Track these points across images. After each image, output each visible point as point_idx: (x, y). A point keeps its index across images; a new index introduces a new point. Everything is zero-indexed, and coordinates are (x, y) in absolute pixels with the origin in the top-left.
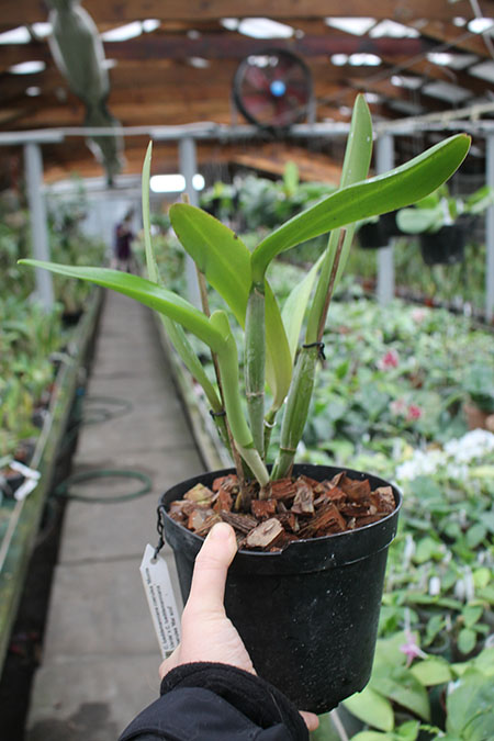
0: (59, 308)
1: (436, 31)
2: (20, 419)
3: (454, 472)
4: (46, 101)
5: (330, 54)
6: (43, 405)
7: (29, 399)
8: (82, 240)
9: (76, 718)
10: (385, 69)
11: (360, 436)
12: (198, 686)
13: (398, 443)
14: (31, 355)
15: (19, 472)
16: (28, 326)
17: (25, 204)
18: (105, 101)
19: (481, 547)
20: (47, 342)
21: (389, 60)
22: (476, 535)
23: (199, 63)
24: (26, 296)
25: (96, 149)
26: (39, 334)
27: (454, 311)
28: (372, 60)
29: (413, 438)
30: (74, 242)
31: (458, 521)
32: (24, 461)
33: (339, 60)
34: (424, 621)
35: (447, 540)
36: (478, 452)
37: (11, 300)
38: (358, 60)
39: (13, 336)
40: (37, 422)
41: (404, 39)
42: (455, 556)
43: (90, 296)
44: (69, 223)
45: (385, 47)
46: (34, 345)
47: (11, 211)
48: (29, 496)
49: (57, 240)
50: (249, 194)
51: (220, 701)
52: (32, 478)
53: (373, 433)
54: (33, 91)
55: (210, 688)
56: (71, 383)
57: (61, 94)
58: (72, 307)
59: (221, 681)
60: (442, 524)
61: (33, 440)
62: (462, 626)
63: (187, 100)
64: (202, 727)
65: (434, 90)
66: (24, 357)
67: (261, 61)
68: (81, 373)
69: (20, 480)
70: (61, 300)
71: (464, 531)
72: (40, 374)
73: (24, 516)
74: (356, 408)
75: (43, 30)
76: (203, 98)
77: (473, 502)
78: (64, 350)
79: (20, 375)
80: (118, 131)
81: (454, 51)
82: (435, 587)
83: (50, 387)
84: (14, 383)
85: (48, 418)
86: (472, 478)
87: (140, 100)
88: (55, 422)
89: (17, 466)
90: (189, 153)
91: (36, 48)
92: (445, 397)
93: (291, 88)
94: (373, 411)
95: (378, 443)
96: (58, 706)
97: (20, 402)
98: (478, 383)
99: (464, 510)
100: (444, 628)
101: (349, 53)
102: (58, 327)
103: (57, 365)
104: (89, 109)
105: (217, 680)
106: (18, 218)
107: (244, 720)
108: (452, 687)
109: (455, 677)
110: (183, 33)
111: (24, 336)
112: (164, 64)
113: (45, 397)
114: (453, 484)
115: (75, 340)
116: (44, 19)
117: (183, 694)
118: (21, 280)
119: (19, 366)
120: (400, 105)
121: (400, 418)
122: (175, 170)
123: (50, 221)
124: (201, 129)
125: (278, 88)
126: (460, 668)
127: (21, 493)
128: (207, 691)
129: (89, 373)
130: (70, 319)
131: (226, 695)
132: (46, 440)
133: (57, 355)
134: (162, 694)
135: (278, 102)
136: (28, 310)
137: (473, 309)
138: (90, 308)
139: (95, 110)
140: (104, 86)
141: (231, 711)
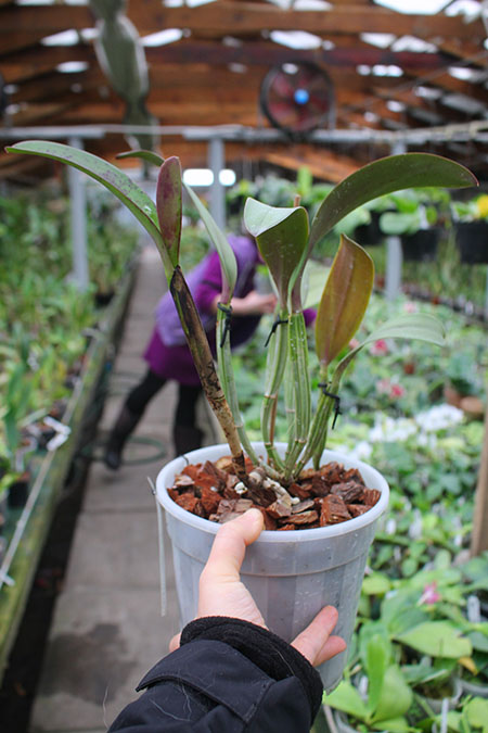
0: (92, 288)
1: (454, 48)
2: (55, 381)
3: (422, 441)
4: (89, 97)
5: (355, 65)
6: (74, 372)
7: (63, 366)
8: (117, 228)
9: (92, 634)
10: (407, 80)
11: (348, 410)
12: (217, 639)
13: (380, 416)
14: (67, 329)
15: (52, 428)
16: (65, 303)
17: (66, 192)
18: (144, 101)
19: (437, 501)
20: (81, 318)
21: (411, 72)
22: (434, 491)
23: (238, 68)
24: (63, 276)
25: (134, 144)
26: (74, 310)
27: (457, 309)
28: (395, 71)
29: (395, 413)
30: (109, 230)
31: (420, 480)
32: (58, 417)
33: (364, 70)
34: (377, 551)
35: (409, 494)
36: (442, 424)
37: (50, 279)
38: (380, 71)
39: (51, 312)
40: (69, 386)
41: (424, 54)
42: (414, 507)
43: (121, 280)
44: (106, 212)
45: (407, 60)
46: (70, 320)
47: (53, 198)
48: (60, 448)
49: (94, 227)
50: (268, 192)
51: (236, 654)
52: (63, 433)
53: (361, 408)
54: (77, 88)
55: (226, 642)
56: (100, 356)
57: (104, 92)
58: (105, 289)
59: (237, 635)
60: (406, 481)
61: (64, 400)
62: (408, 557)
63: (220, 100)
64: (218, 676)
65: (454, 101)
66: (60, 330)
67: (291, 69)
68: (110, 349)
69: (51, 434)
70: (95, 281)
71: (424, 488)
72: (74, 345)
73: (55, 463)
74: (349, 386)
75: (89, 34)
76: (235, 100)
77: (435, 466)
78: (96, 326)
79: (55, 346)
80: (155, 130)
81: (472, 66)
82: (391, 528)
83: (82, 357)
84: (50, 351)
85: (79, 384)
86: (439, 448)
87: (176, 100)
88: (85, 388)
89: (50, 422)
90: (217, 152)
91: (82, 50)
92: (430, 382)
93: (313, 97)
94: (362, 388)
95: (364, 416)
96: (77, 624)
97: (55, 368)
98: (458, 370)
99: (426, 472)
100: (393, 557)
101: (371, 64)
102: (91, 306)
103: (89, 340)
104: (129, 106)
105: (233, 635)
106: (59, 205)
107: (258, 672)
108: (390, 596)
109: (392, 589)
110: (219, 39)
111: (61, 312)
112: (202, 68)
113: (77, 365)
114: (421, 451)
115: (106, 319)
116: (92, 25)
117: (202, 646)
118: (59, 262)
119: (55, 338)
120: (422, 114)
121: (385, 396)
122: (203, 165)
123: (89, 208)
124: (230, 131)
125: (302, 96)
126: (397, 583)
127: (54, 444)
128: (225, 644)
129: (117, 351)
130: (102, 300)
131: (241, 649)
132: (76, 402)
133: (89, 331)
134: (181, 644)
135: (301, 110)
136: (65, 290)
137: (474, 308)
138: (121, 291)
139: (134, 108)
140: (143, 86)
141: (247, 664)
